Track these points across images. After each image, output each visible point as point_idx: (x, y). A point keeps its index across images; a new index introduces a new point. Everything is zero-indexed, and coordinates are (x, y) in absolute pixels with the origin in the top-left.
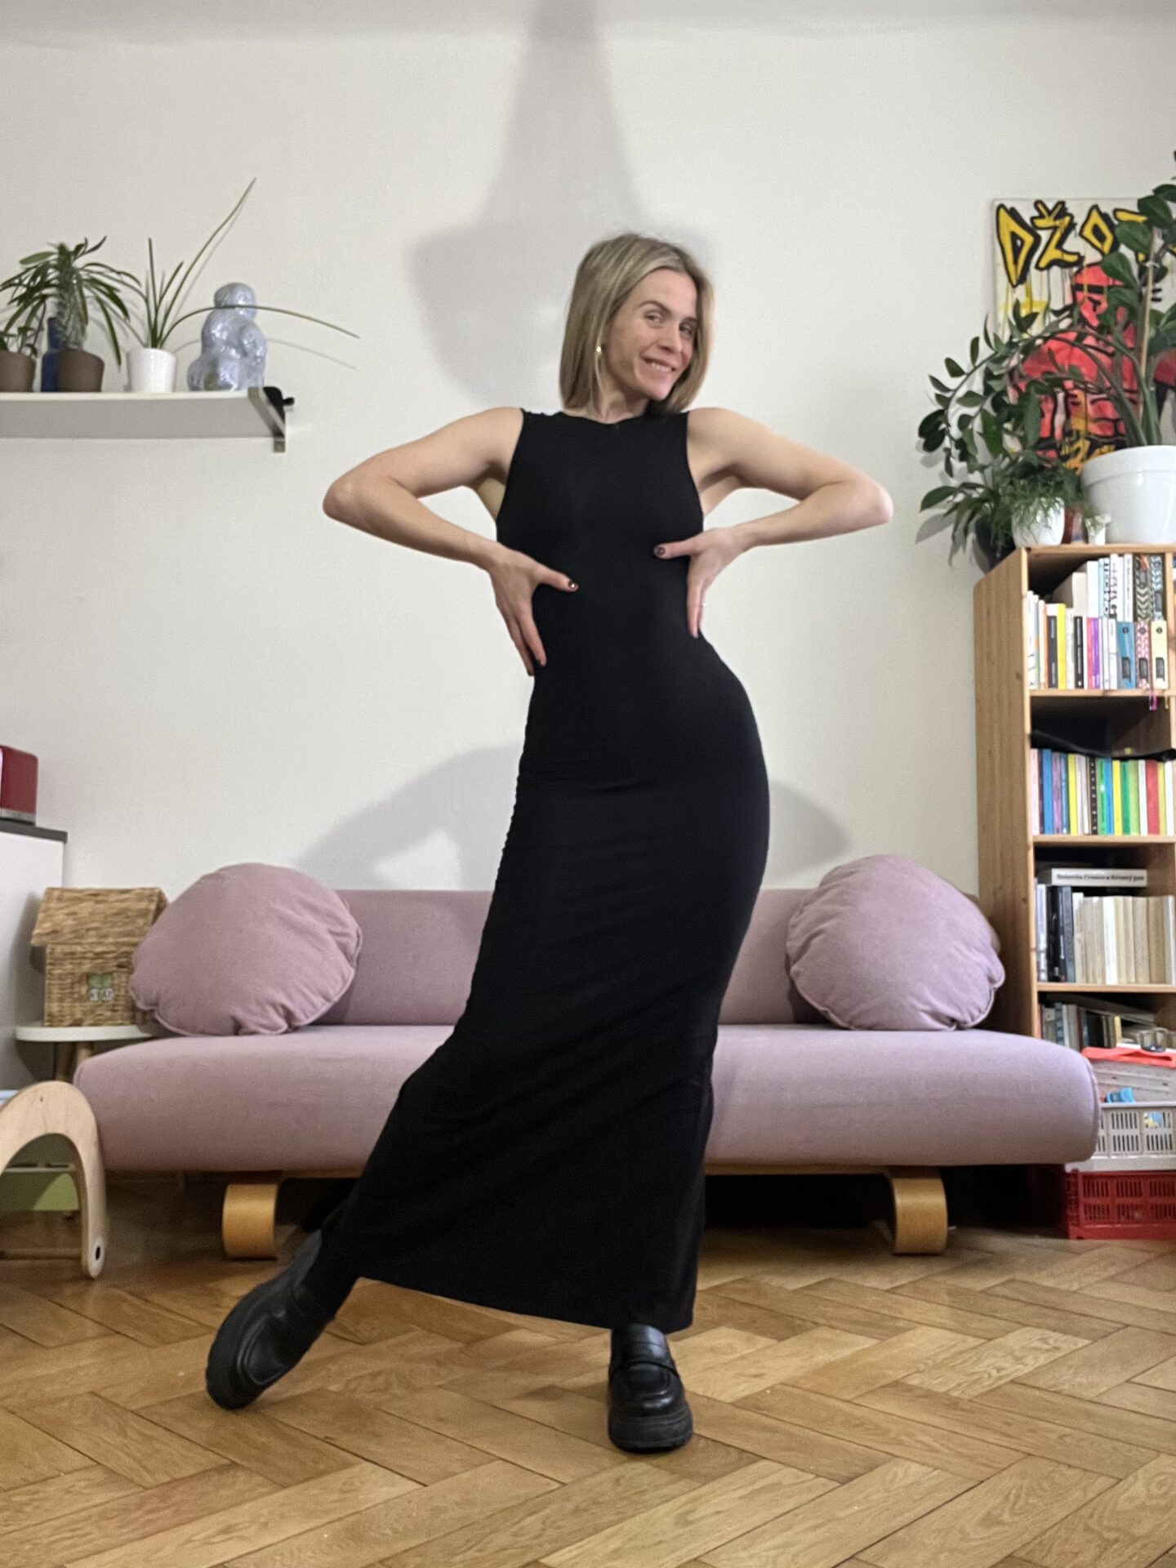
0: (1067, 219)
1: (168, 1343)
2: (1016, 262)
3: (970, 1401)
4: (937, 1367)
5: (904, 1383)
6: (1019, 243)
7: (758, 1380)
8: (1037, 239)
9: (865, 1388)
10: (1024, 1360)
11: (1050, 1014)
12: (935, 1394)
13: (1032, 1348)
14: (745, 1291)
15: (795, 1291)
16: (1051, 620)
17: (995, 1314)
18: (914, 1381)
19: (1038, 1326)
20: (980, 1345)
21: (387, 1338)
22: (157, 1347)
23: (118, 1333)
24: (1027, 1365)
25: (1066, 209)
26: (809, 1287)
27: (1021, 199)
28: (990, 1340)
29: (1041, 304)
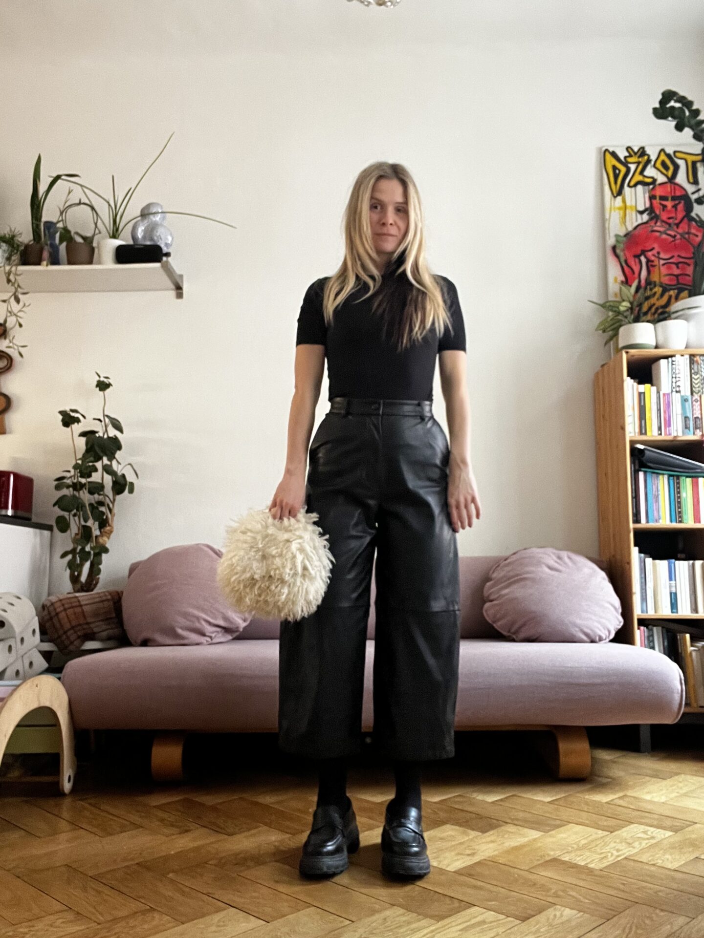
0: (646, 157)
1: (111, 835)
2: (616, 182)
3: (601, 870)
4: (579, 849)
5: (560, 860)
6: (617, 172)
7: (470, 858)
8: (628, 170)
9: (537, 863)
10: (633, 845)
12: (580, 865)
13: (639, 838)
14: (460, 802)
15: (493, 803)
16: (641, 395)
17: (615, 817)
18: (567, 859)
19: (642, 824)
20: (607, 835)
21: (244, 831)
22: (104, 837)
23: (82, 828)
24: (634, 848)
25: (645, 151)
26: (501, 800)
27: (618, 146)
28: (611, 832)
29: (631, 207)
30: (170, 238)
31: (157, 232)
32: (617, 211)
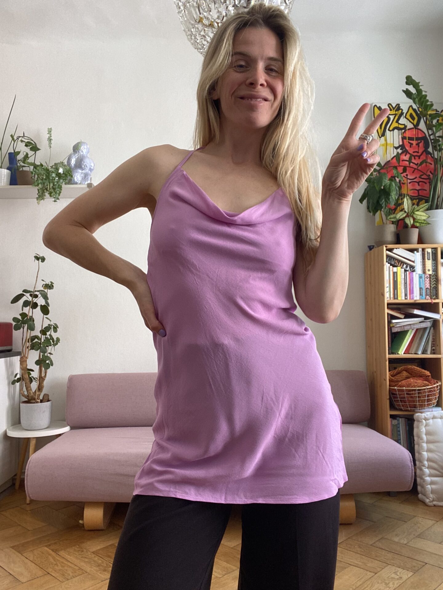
0: (400, 111)
2: (381, 128)
8: (389, 119)
11: (395, 422)
13: (392, 578)
19: (394, 565)
25: (400, 107)
27: (382, 103)
28: (376, 573)
29: (390, 144)
30: (93, 165)
31: (84, 162)
32: (382, 147)
